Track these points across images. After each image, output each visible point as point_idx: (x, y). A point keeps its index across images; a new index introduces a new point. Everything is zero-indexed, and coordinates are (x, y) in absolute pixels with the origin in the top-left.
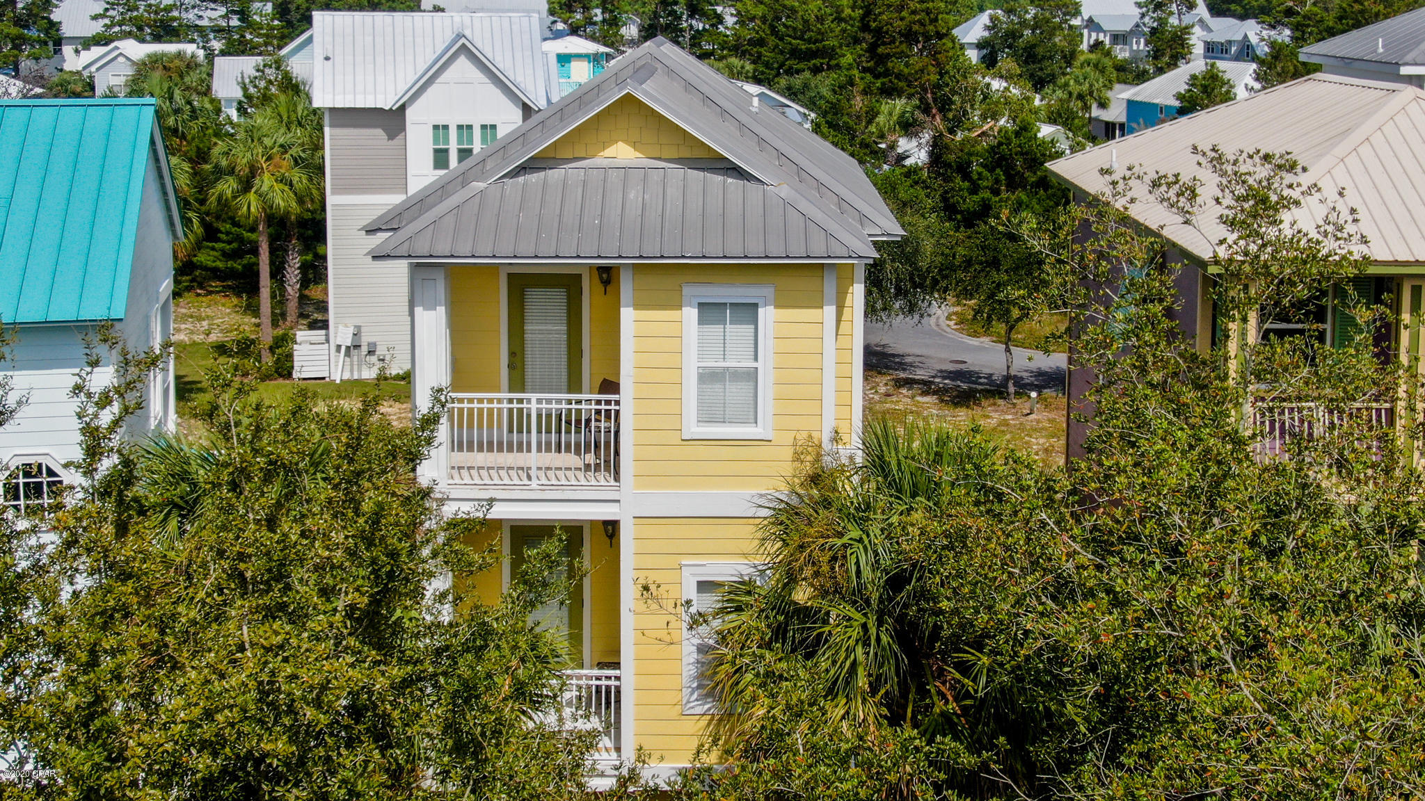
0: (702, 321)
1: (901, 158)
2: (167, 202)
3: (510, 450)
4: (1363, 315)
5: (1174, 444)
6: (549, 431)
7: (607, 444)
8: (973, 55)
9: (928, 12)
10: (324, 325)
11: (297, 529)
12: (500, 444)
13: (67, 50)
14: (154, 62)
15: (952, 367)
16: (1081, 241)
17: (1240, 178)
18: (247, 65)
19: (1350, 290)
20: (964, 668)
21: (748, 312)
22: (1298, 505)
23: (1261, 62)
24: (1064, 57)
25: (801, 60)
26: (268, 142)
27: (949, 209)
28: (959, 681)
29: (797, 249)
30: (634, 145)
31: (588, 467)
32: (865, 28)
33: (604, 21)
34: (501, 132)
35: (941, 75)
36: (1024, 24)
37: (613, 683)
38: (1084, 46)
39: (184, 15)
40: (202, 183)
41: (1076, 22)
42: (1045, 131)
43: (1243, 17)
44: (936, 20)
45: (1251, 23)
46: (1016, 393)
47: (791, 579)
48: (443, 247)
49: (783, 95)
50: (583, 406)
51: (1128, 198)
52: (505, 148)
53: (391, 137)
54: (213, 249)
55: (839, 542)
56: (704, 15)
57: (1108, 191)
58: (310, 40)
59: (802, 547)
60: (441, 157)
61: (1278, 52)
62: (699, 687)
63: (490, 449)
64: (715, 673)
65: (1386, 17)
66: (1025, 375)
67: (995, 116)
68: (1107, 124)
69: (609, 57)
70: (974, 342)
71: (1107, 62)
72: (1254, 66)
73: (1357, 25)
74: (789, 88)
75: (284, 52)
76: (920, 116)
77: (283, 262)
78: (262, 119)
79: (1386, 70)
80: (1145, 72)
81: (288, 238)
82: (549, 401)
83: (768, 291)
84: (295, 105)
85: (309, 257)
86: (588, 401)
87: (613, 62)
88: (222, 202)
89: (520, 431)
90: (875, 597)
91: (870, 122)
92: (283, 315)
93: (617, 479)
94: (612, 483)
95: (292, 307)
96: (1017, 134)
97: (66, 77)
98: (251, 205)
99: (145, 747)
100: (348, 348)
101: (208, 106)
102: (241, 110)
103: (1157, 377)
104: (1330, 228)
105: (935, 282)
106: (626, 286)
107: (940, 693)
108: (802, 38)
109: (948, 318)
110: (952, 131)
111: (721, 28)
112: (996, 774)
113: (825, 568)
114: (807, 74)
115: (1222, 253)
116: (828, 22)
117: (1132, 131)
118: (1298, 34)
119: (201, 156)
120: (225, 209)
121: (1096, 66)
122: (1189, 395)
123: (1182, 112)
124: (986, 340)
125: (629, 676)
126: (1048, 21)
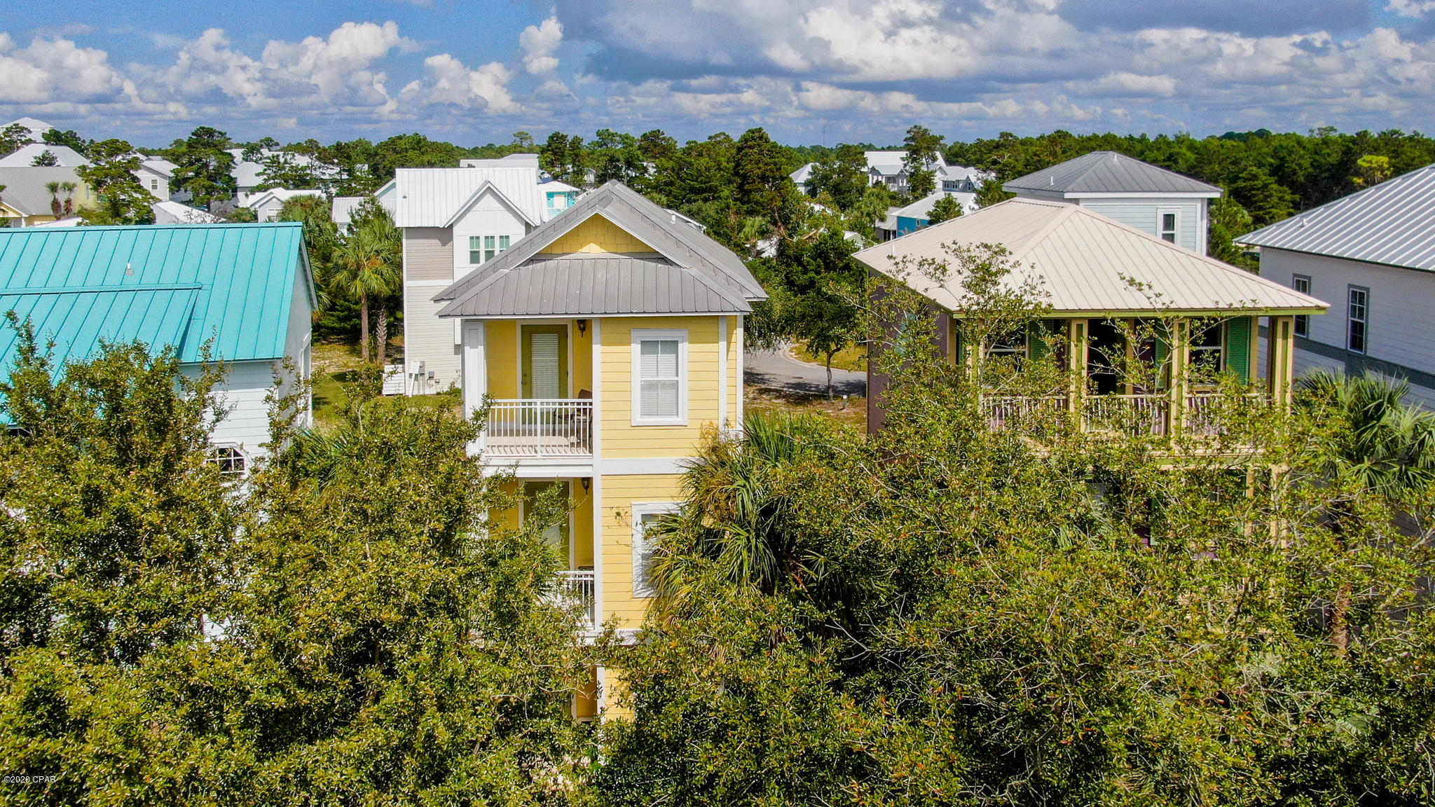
0: (643, 353)
1: (760, 253)
2: (308, 286)
3: (524, 434)
4: (1049, 341)
5: (939, 420)
6: (548, 423)
7: (585, 430)
8: (802, 190)
9: (775, 164)
10: (402, 361)
11: (398, 483)
12: (518, 431)
13: (241, 195)
14: (295, 201)
15: (794, 381)
16: (878, 298)
17: (971, 260)
18: (354, 202)
19: (1041, 325)
20: (809, 564)
21: (672, 346)
22: (1013, 457)
23: (979, 193)
24: (858, 191)
25: (696, 194)
26: (368, 249)
27: (790, 283)
28: (806, 573)
29: (702, 307)
30: (601, 245)
31: (572, 444)
32: (737, 174)
33: (574, 172)
34: (513, 241)
35: (783, 202)
36: (833, 171)
37: (589, 579)
38: (870, 184)
39: (314, 173)
40: (326, 275)
41: (864, 169)
42: (848, 235)
43: (966, 166)
44: (780, 169)
45: (972, 169)
46: (834, 397)
47: (701, 511)
48: (482, 310)
49: (686, 215)
50: (569, 406)
51: (906, 273)
52: (519, 247)
53: (444, 244)
54: (332, 315)
55: (731, 487)
56: (635, 167)
57: (893, 268)
58: (394, 185)
59: (708, 491)
60: (474, 257)
61: (988, 186)
62: (642, 581)
63: (512, 435)
64: (654, 571)
65: (1054, 164)
66: (839, 385)
67: (816, 227)
68: (885, 231)
69: (577, 193)
70: (807, 365)
71: (884, 193)
72: (974, 195)
73: (1037, 169)
74: (689, 212)
75: (376, 194)
76: (771, 227)
77: (376, 323)
78: (365, 235)
79: (1056, 195)
80: (907, 199)
81: (379, 308)
82: (548, 403)
83: (685, 333)
84: (384, 226)
85: (392, 319)
86: (571, 403)
87: (580, 198)
88: (339, 287)
89: (530, 423)
90: (754, 521)
91: (740, 231)
92: (376, 355)
93: (591, 451)
94: (588, 454)
95: (381, 350)
96: (831, 237)
97: (240, 211)
98: (357, 288)
99: (310, 617)
100: (416, 375)
101: (329, 227)
102: (350, 229)
103: (926, 380)
104: (1028, 288)
105: (783, 328)
106: (596, 330)
107: (794, 580)
108: (696, 181)
109: (791, 351)
110: (790, 236)
111: (647, 175)
112: (835, 625)
113: (723, 504)
114: (700, 202)
115: (964, 303)
116: (712, 171)
117: (901, 235)
118: (1000, 175)
119: (326, 258)
120: (340, 292)
121: (877, 196)
122: (947, 391)
123: (931, 223)
124: (814, 364)
125: (599, 574)
126: (847, 169)
